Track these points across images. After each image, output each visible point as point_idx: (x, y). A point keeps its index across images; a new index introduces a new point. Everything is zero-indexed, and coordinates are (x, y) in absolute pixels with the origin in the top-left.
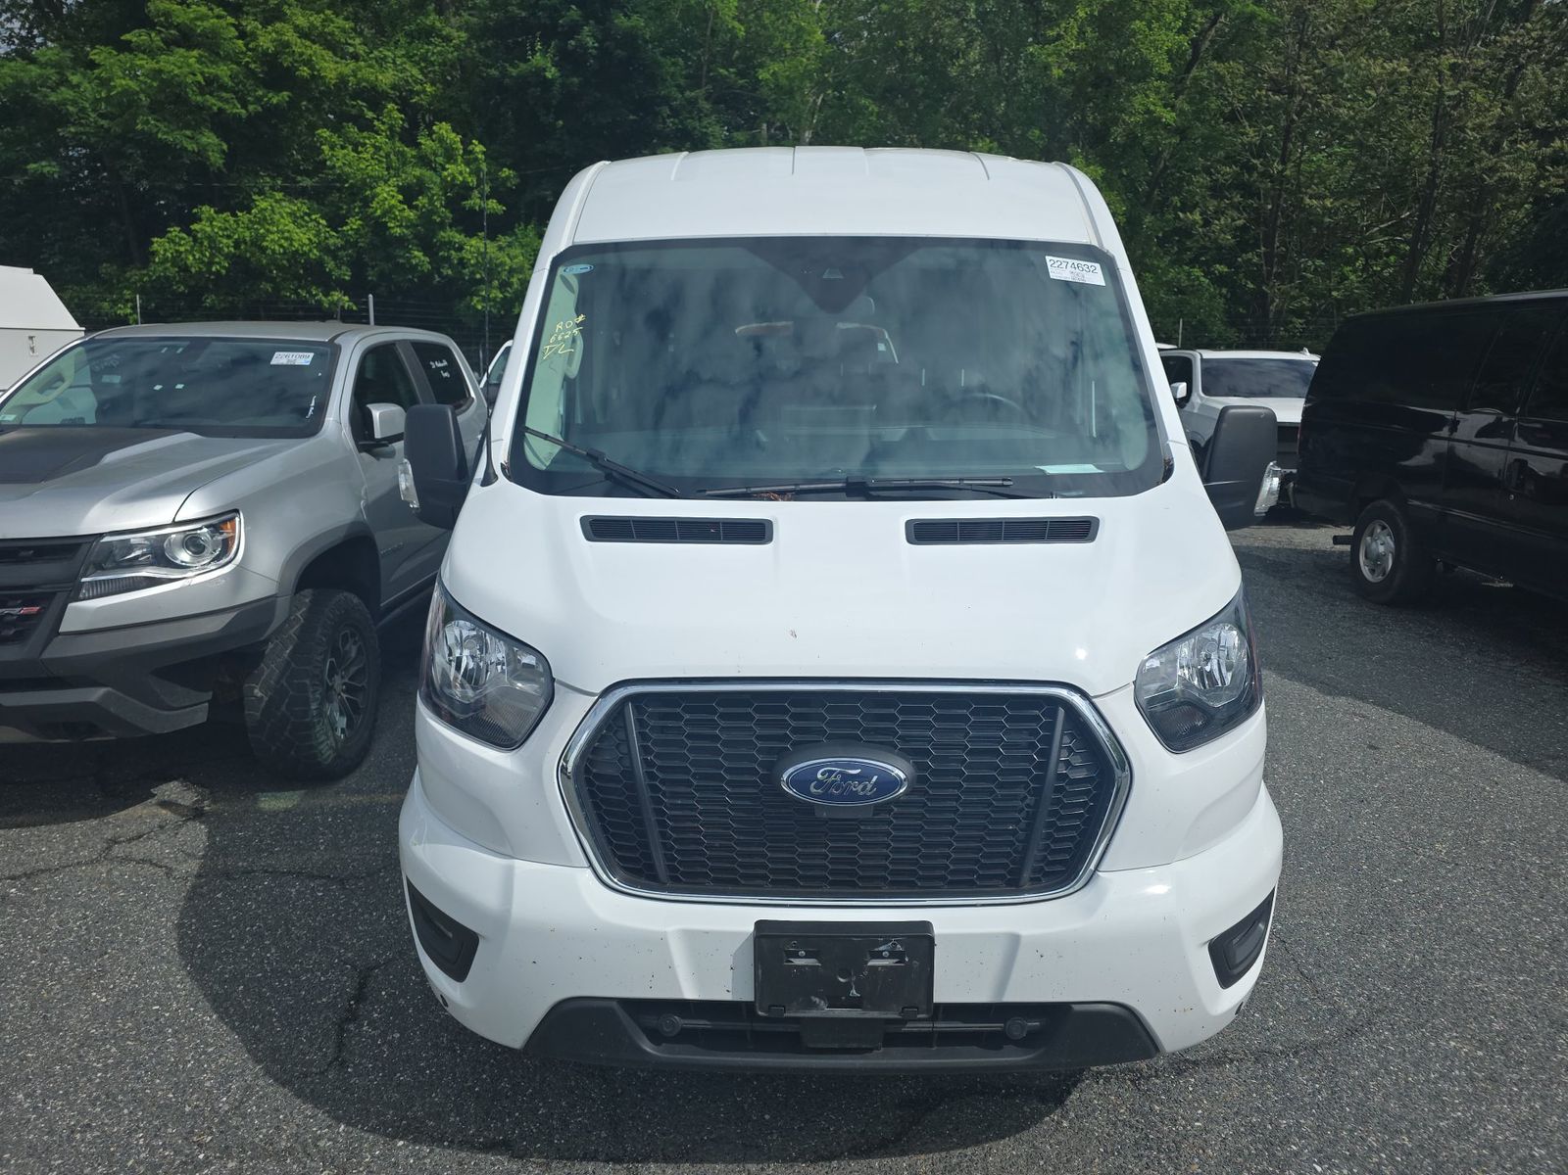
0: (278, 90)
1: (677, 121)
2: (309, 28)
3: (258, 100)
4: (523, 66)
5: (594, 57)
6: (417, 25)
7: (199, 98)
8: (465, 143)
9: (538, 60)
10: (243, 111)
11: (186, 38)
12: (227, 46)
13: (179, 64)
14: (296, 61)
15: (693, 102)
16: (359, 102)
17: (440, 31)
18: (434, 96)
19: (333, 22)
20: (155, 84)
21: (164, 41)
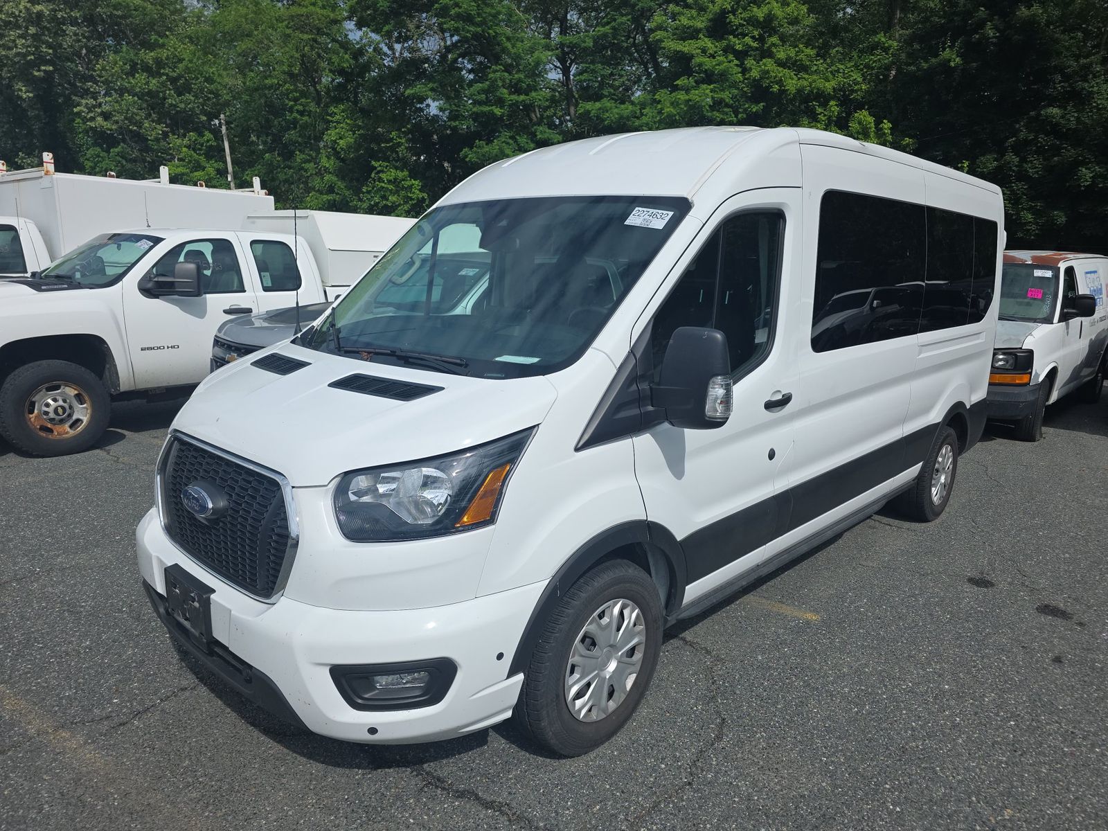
0: (757, 102)
1: (1066, 85)
2: (786, 59)
3: (745, 110)
4: (933, 60)
5: (994, 44)
6: (869, 43)
7: (709, 114)
8: (878, 122)
9: (947, 54)
10: (735, 119)
11: (709, 77)
12: (732, 78)
13: (700, 95)
14: (772, 82)
15: (1087, 68)
16: (814, 103)
17: (884, 44)
18: (867, 92)
19: (803, 52)
20: (685, 109)
21: (696, 82)
